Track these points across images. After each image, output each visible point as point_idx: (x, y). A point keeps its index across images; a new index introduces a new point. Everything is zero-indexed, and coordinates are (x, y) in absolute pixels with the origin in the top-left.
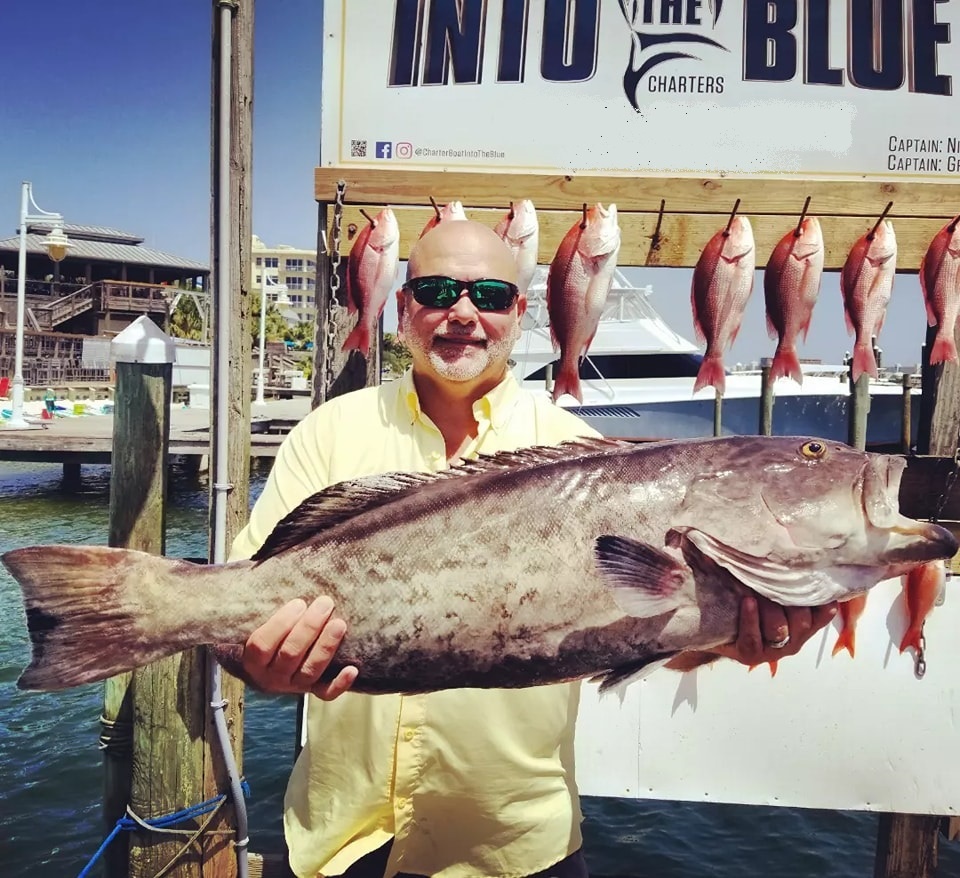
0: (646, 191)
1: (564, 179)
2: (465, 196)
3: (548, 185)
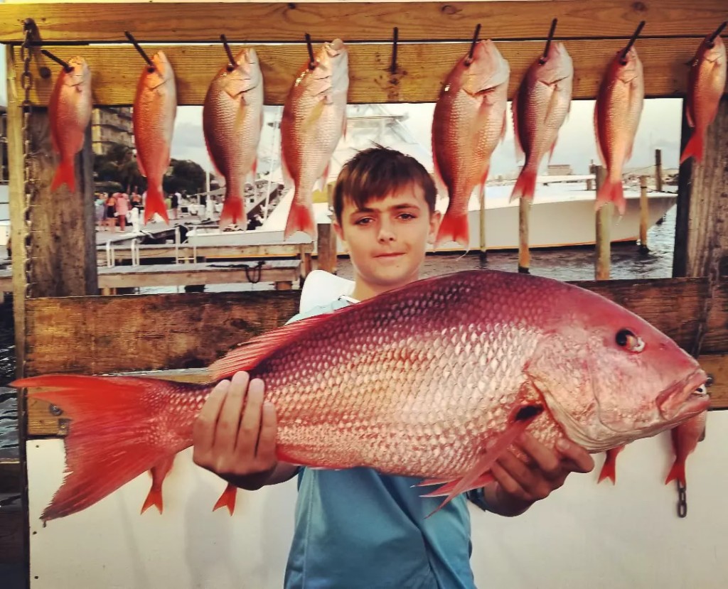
0: (380, 17)
1: (286, 7)
2: (174, 30)
3: (269, 14)
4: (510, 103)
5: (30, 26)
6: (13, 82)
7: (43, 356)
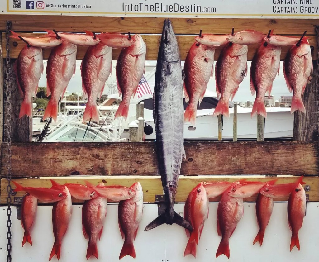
1: (120, 19)
2: (71, 27)
3: (113, 21)
5: (10, 24)
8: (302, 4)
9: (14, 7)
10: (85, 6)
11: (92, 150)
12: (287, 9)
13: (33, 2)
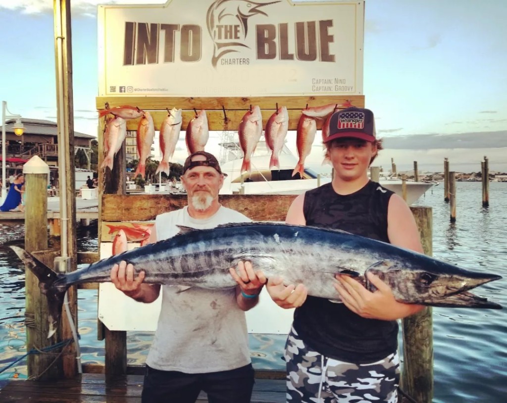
1: (190, 98)
2: (153, 106)
3: (184, 101)
4: (264, 132)
5: (107, 104)
6: (100, 122)
7: (107, 214)
8: (336, 84)
9: (111, 91)
10: (163, 90)
11: (169, 201)
12: (324, 88)
13: (124, 87)
